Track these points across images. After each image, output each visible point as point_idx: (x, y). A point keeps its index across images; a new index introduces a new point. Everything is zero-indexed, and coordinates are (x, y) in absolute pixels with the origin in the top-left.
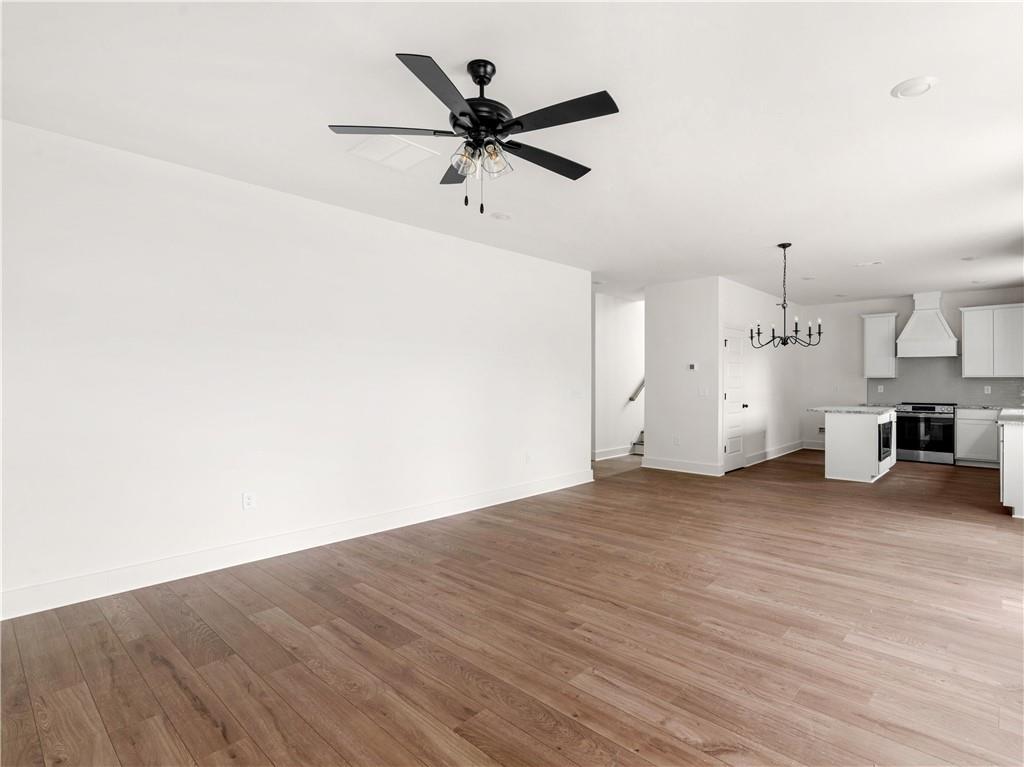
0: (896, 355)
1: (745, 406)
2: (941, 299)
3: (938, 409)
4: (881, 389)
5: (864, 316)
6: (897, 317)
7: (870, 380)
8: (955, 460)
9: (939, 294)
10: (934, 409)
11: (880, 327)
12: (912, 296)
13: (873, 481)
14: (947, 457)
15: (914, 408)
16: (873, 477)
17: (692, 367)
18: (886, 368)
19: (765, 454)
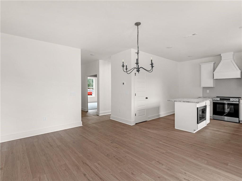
0: (213, 78)
1: (147, 98)
2: (234, 55)
3: (231, 99)
4: (208, 91)
5: (200, 64)
6: (214, 64)
7: (204, 88)
8: (239, 121)
9: (232, 53)
10: (229, 99)
11: (207, 68)
12: (220, 55)
13: (194, 132)
14: (236, 120)
15: (220, 99)
16: (195, 130)
17: (123, 84)
18: (210, 83)
19: (159, 115)
